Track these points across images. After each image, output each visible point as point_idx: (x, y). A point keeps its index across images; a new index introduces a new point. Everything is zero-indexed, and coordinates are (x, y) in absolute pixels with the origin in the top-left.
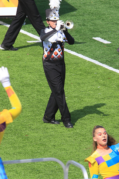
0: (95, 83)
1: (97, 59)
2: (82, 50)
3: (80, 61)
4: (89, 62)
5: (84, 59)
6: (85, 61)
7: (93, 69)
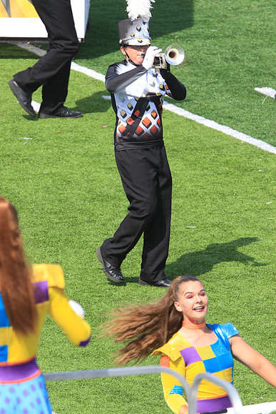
0: (260, 193)
1: (265, 138)
2: (230, 118)
3: (225, 143)
4: (245, 144)
5: (234, 139)
6: (237, 143)
7: (256, 161)
